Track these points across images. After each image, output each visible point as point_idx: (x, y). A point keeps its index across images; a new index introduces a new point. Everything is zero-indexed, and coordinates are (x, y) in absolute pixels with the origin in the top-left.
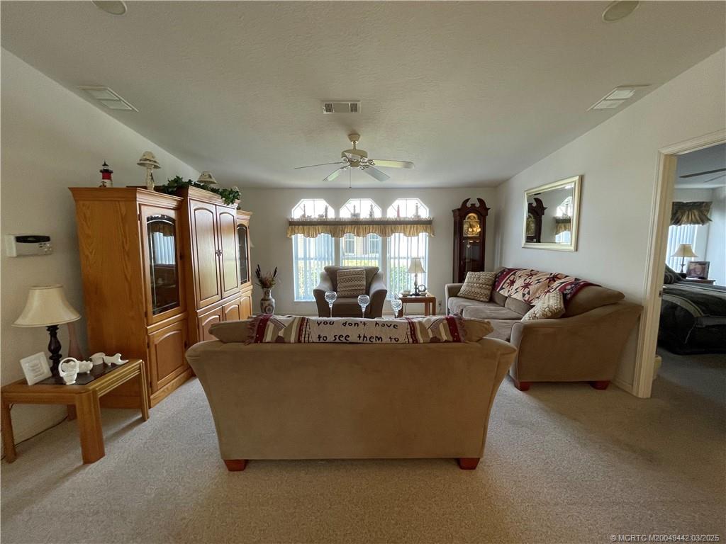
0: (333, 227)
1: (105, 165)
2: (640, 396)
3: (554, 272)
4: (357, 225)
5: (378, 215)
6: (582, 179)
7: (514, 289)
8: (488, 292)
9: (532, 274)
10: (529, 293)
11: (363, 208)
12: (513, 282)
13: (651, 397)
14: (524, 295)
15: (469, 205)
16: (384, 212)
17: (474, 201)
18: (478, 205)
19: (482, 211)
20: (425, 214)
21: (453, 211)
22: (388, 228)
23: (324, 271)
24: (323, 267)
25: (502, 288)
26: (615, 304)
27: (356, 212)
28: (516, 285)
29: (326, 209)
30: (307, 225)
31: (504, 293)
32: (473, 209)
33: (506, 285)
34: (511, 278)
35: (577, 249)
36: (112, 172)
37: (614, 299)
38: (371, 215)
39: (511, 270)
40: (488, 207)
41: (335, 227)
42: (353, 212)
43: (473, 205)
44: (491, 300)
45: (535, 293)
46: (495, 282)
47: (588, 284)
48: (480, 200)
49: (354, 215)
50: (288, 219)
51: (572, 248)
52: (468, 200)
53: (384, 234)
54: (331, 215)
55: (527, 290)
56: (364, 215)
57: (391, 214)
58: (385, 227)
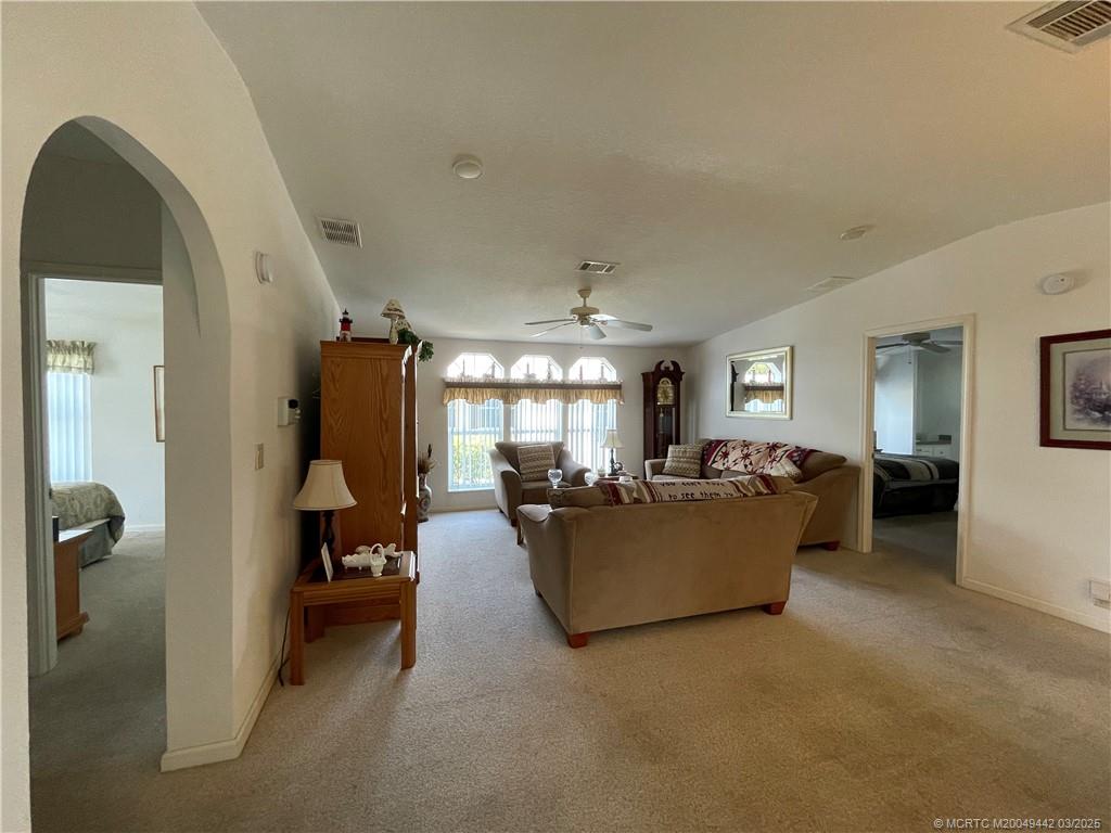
0: (505, 390)
1: (346, 313)
2: (865, 551)
3: (772, 441)
4: (535, 388)
5: (558, 377)
6: (792, 349)
7: (730, 461)
8: (697, 467)
9: (746, 445)
10: (751, 464)
11: (538, 367)
12: (726, 455)
13: (873, 551)
14: (746, 466)
15: (662, 368)
16: (565, 373)
17: (668, 364)
18: (672, 368)
19: (675, 375)
20: (612, 376)
21: (643, 374)
22: (572, 393)
23: (494, 448)
24: (493, 444)
25: (714, 462)
26: (838, 467)
27: (530, 373)
28: (731, 458)
29: (493, 367)
30: (470, 387)
31: (719, 466)
32: (667, 373)
33: (718, 458)
34: (724, 450)
35: (791, 418)
36: (351, 322)
37: (837, 462)
38: (549, 377)
39: (719, 442)
40: (683, 371)
41: (508, 391)
42: (526, 372)
43: (667, 368)
44: (703, 475)
45: (757, 463)
46: (703, 455)
47: (812, 451)
48: (674, 363)
49: (529, 376)
50: (443, 380)
51: (787, 416)
52: (662, 362)
53: (567, 400)
54: (500, 375)
55: (748, 462)
56: (541, 377)
57: (573, 376)
58: (568, 391)
